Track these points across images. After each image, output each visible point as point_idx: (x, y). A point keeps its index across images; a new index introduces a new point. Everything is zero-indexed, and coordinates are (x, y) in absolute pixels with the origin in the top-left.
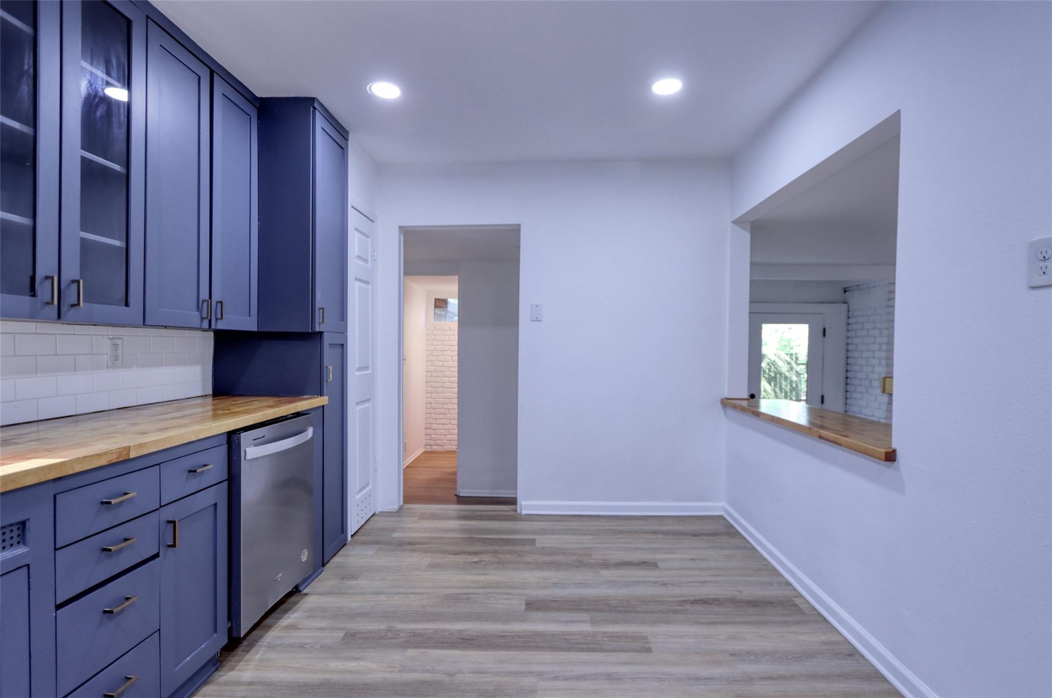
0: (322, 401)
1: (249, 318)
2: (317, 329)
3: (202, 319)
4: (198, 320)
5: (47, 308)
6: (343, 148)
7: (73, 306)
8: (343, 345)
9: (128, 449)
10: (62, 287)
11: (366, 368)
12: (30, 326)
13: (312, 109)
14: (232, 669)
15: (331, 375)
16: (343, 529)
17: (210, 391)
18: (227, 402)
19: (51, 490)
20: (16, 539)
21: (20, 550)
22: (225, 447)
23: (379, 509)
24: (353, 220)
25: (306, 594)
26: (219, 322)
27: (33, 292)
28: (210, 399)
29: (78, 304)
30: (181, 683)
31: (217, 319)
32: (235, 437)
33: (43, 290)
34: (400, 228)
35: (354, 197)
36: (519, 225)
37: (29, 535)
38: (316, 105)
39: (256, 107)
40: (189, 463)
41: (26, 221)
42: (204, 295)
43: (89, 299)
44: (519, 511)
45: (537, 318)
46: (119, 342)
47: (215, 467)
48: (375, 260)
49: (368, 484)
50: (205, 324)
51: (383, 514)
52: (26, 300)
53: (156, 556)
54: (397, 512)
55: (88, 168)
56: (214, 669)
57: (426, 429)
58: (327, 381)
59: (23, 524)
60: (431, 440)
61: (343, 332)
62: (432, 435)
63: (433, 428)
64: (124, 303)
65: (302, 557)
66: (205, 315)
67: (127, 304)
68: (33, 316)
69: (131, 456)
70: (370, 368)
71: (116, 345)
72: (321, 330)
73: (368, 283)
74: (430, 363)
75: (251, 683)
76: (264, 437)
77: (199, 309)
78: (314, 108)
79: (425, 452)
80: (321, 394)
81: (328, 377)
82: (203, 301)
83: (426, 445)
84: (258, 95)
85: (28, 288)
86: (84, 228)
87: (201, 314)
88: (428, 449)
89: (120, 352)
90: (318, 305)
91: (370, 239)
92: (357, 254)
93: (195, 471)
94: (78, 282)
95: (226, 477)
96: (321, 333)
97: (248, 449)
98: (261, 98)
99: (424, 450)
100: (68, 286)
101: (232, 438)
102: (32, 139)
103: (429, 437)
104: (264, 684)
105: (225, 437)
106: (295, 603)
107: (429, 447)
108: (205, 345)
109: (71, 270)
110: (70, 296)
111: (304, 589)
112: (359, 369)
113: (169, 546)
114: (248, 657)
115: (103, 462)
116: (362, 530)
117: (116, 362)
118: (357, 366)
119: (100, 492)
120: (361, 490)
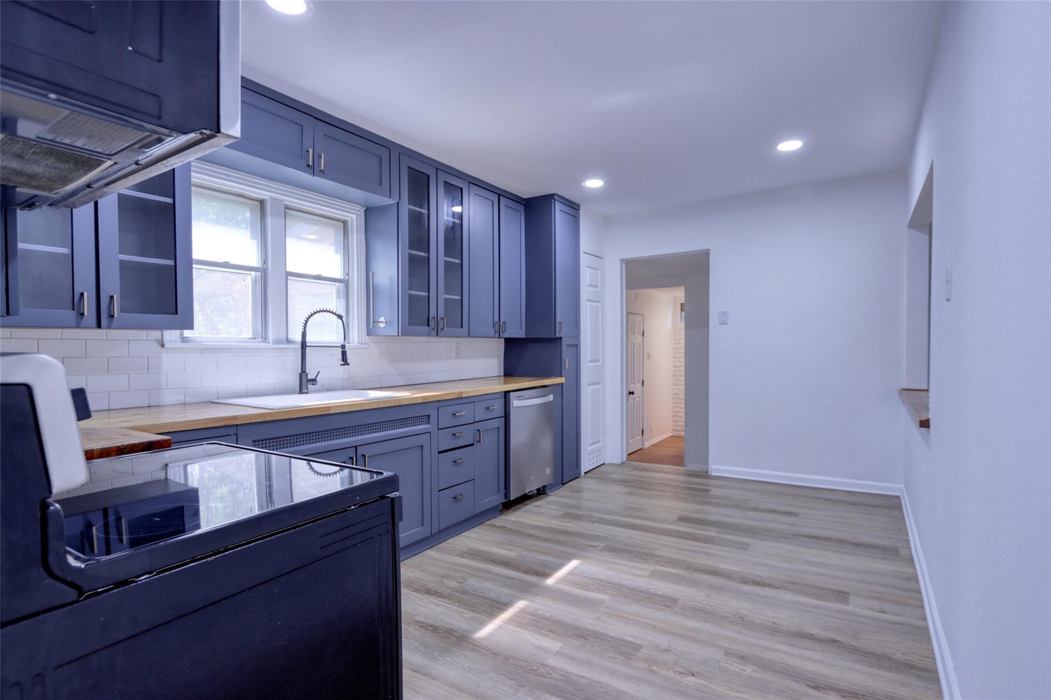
0: (561, 380)
1: (520, 330)
2: (558, 336)
3: (496, 332)
4: (493, 332)
5: (433, 331)
6: (575, 217)
7: (442, 329)
8: (577, 345)
9: (462, 393)
10: (438, 321)
11: (597, 361)
12: (425, 339)
13: (553, 200)
14: (507, 516)
15: (567, 364)
16: (578, 466)
17: (502, 374)
18: (509, 379)
19: (437, 405)
20: (427, 422)
21: (428, 426)
22: (503, 399)
23: (608, 462)
24: (585, 261)
25: (550, 495)
26: (504, 333)
27: (428, 325)
28: (503, 378)
29: (444, 328)
30: (483, 509)
31: (503, 332)
32: (507, 394)
33: (432, 323)
34: (622, 260)
35: (585, 244)
36: (708, 250)
37: (431, 421)
38: (556, 198)
39: (523, 205)
40: (486, 404)
41: (425, 294)
42: (496, 319)
43: (448, 326)
44: (710, 473)
45: (723, 322)
46: (459, 345)
47: (498, 408)
48: (604, 285)
49: (598, 442)
50: (497, 335)
51: (610, 464)
52: (427, 328)
53: (472, 445)
54: (620, 464)
55: (447, 264)
56: (498, 514)
57: (674, 416)
58: (565, 369)
59: (429, 416)
60: (677, 426)
61: (577, 336)
62: (679, 421)
63: (679, 416)
64: (460, 326)
65: (546, 471)
66: (497, 330)
67: (462, 327)
68: (429, 335)
69: (463, 396)
70: (600, 360)
71: (458, 347)
72: (560, 336)
73: (598, 302)
74: (677, 359)
75: (514, 521)
76: (523, 396)
77: (494, 327)
78: (555, 200)
79: (672, 436)
80: (561, 376)
81: (565, 366)
82: (496, 322)
83: (673, 430)
84: (525, 197)
85: (427, 323)
86: (446, 293)
87: (495, 330)
88: (676, 434)
89: (459, 350)
90: (558, 320)
91: (599, 271)
92: (588, 283)
93: (489, 408)
94: (444, 318)
95: (504, 415)
96: (561, 338)
97: (514, 401)
98: (526, 199)
99: (671, 434)
100: (440, 321)
101: (507, 393)
102: (427, 258)
103: (676, 424)
104: (518, 522)
105: (503, 394)
106: (543, 498)
107: (675, 432)
108: (499, 346)
109: (441, 314)
110: (441, 326)
111: (550, 492)
112: (591, 361)
113: (478, 442)
114: (514, 513)
115: (453, 397)
116: (592, 471)
117: (458, 356)
118: (589, 359)
119: (452, 409)
120: (592, 444)
